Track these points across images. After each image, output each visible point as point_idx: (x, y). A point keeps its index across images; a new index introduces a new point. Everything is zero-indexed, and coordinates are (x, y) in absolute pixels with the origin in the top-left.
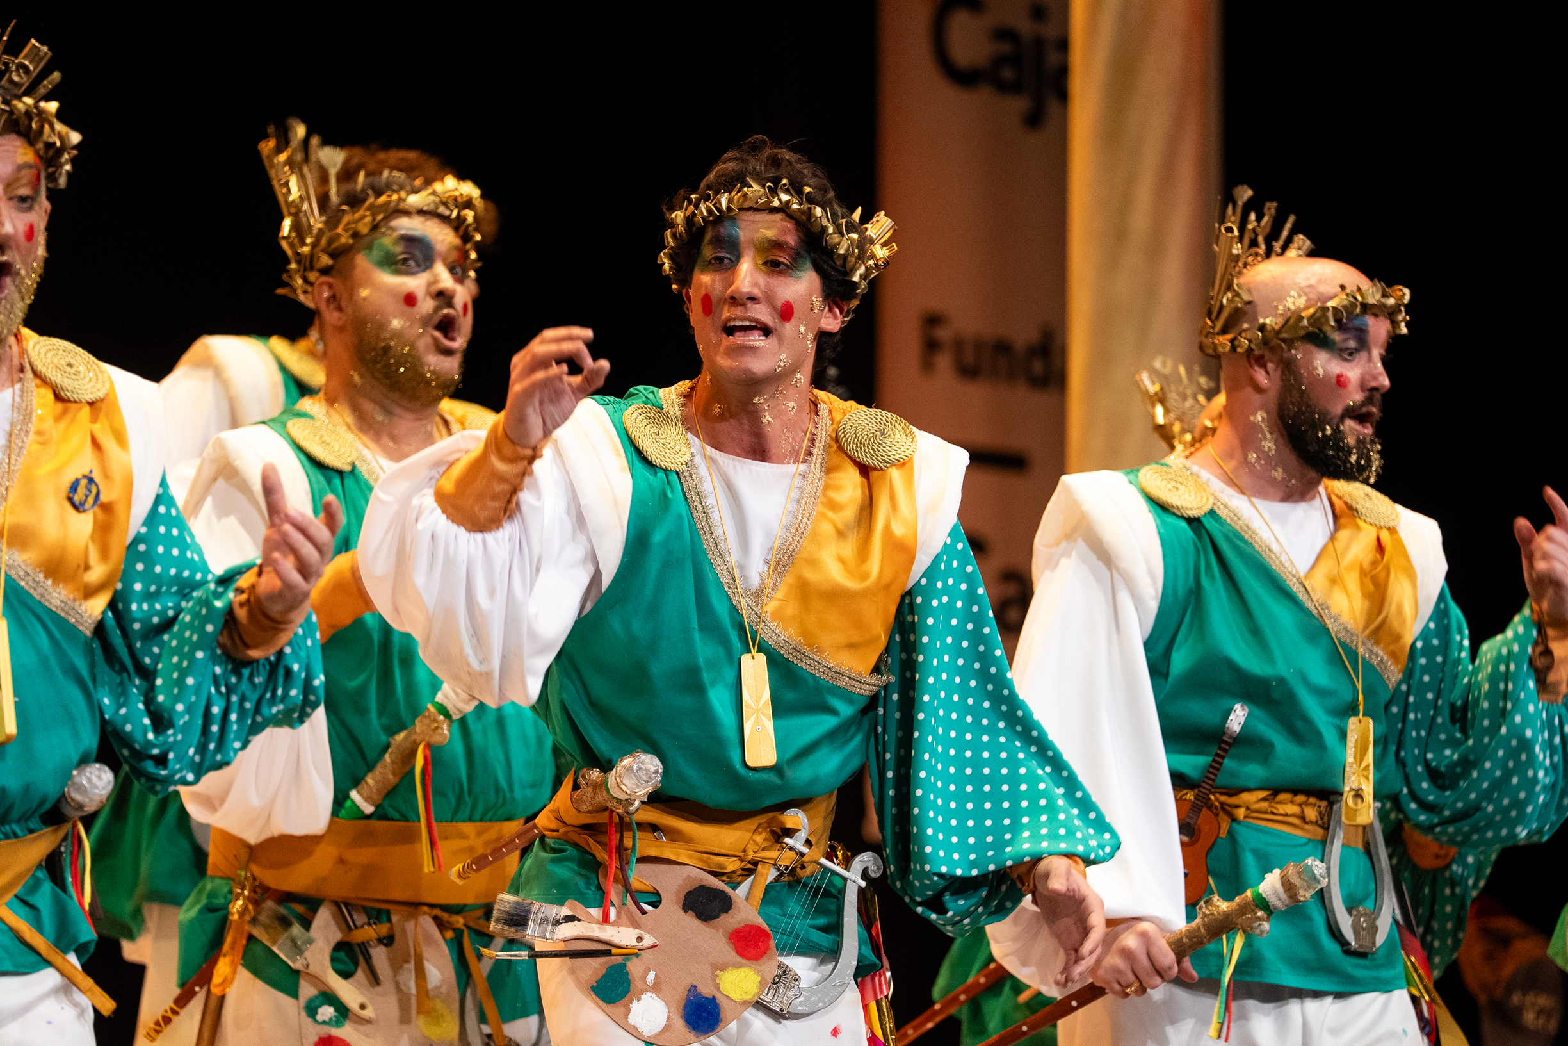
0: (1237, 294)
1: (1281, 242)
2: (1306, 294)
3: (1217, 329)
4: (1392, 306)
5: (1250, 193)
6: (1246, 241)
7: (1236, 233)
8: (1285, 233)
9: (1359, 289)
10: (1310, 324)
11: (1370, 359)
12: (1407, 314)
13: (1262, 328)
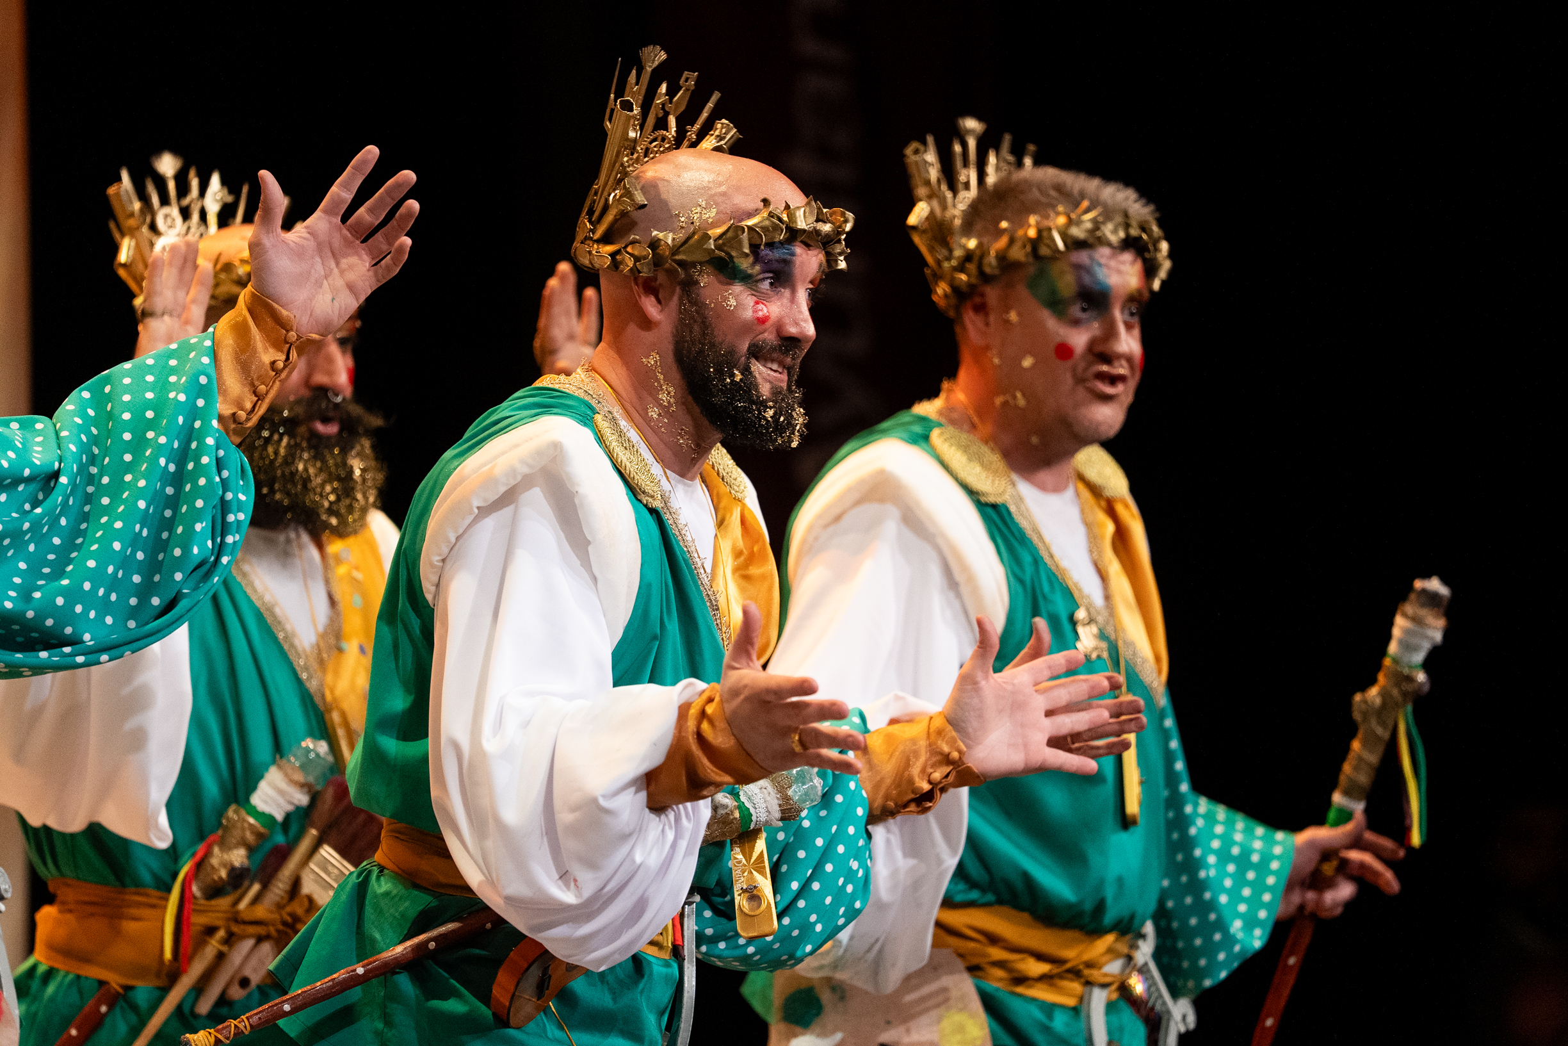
0: (628, 193)
1: (697, 126)
2: (717, 204)
3: (597, 236)
4: (827, 235)
5: (663, 56)
6: (651, 120)
7: (636, 110)
8: (705, 115)
9: (787, 207)
10: (718, 247)
11: (793, 300)
12: (847, 246)
13: (654, 244)
